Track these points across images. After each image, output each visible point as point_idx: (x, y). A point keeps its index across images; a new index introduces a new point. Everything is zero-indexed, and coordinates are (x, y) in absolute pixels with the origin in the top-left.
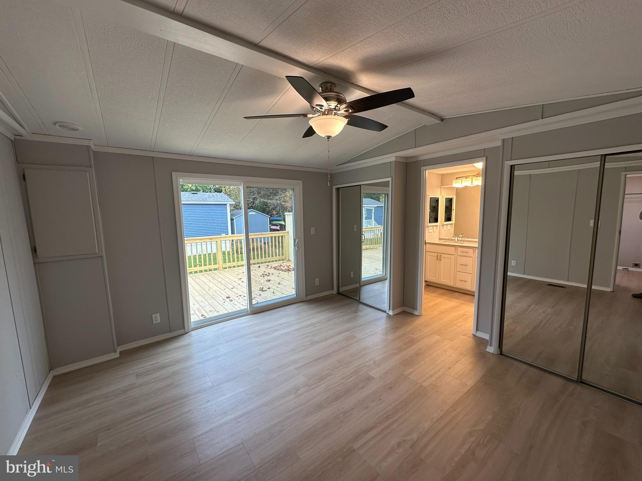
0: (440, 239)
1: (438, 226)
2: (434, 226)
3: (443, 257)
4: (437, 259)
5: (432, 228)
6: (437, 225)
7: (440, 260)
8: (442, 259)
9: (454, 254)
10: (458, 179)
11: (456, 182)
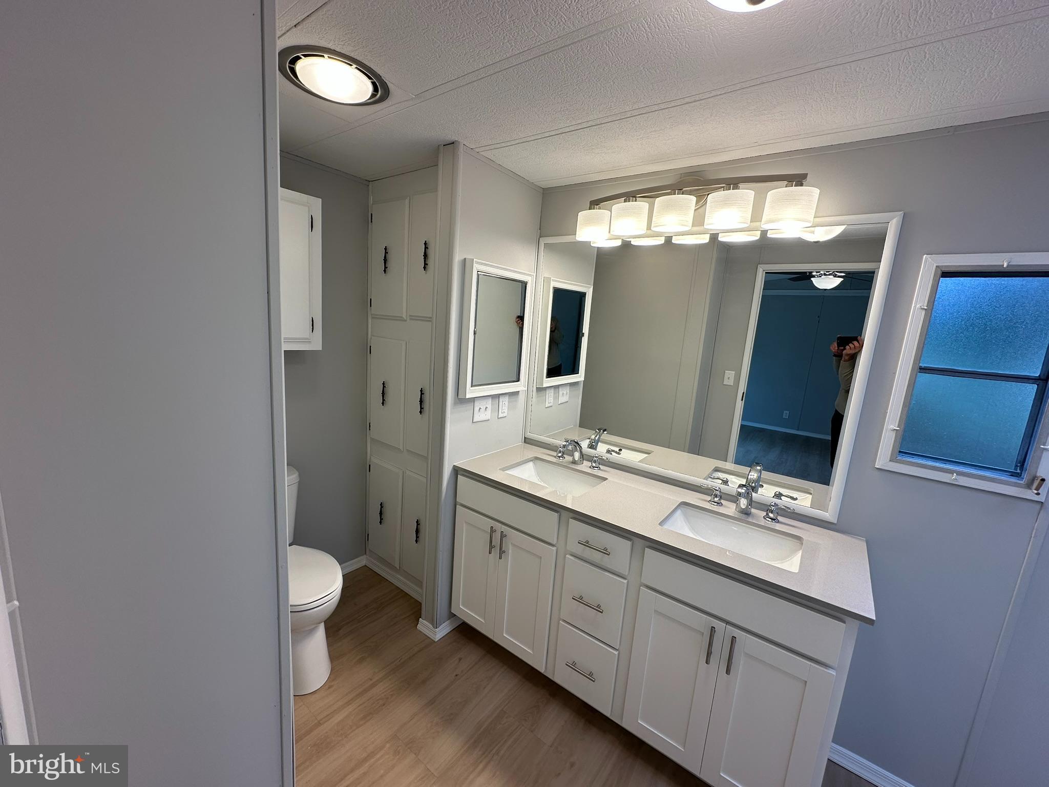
0: (527, 441)
1: (522, 397)
2: (498, 396)
3: (514, 545)
4: (492, 546)
5: (489, 406)
6: (517, 393)
7: (502, 552)
8: (510, 550)
9: (554, 543)
10: (600, 208)
11: (589, 222)
